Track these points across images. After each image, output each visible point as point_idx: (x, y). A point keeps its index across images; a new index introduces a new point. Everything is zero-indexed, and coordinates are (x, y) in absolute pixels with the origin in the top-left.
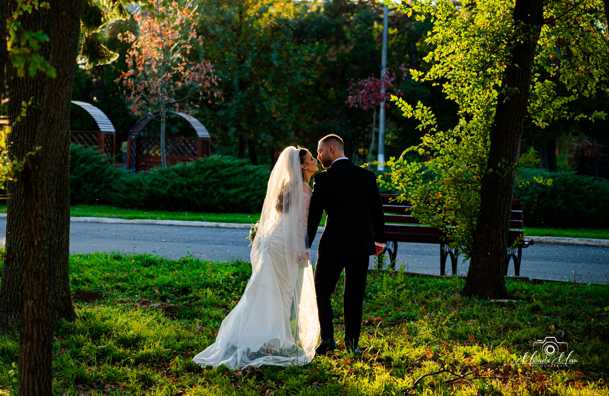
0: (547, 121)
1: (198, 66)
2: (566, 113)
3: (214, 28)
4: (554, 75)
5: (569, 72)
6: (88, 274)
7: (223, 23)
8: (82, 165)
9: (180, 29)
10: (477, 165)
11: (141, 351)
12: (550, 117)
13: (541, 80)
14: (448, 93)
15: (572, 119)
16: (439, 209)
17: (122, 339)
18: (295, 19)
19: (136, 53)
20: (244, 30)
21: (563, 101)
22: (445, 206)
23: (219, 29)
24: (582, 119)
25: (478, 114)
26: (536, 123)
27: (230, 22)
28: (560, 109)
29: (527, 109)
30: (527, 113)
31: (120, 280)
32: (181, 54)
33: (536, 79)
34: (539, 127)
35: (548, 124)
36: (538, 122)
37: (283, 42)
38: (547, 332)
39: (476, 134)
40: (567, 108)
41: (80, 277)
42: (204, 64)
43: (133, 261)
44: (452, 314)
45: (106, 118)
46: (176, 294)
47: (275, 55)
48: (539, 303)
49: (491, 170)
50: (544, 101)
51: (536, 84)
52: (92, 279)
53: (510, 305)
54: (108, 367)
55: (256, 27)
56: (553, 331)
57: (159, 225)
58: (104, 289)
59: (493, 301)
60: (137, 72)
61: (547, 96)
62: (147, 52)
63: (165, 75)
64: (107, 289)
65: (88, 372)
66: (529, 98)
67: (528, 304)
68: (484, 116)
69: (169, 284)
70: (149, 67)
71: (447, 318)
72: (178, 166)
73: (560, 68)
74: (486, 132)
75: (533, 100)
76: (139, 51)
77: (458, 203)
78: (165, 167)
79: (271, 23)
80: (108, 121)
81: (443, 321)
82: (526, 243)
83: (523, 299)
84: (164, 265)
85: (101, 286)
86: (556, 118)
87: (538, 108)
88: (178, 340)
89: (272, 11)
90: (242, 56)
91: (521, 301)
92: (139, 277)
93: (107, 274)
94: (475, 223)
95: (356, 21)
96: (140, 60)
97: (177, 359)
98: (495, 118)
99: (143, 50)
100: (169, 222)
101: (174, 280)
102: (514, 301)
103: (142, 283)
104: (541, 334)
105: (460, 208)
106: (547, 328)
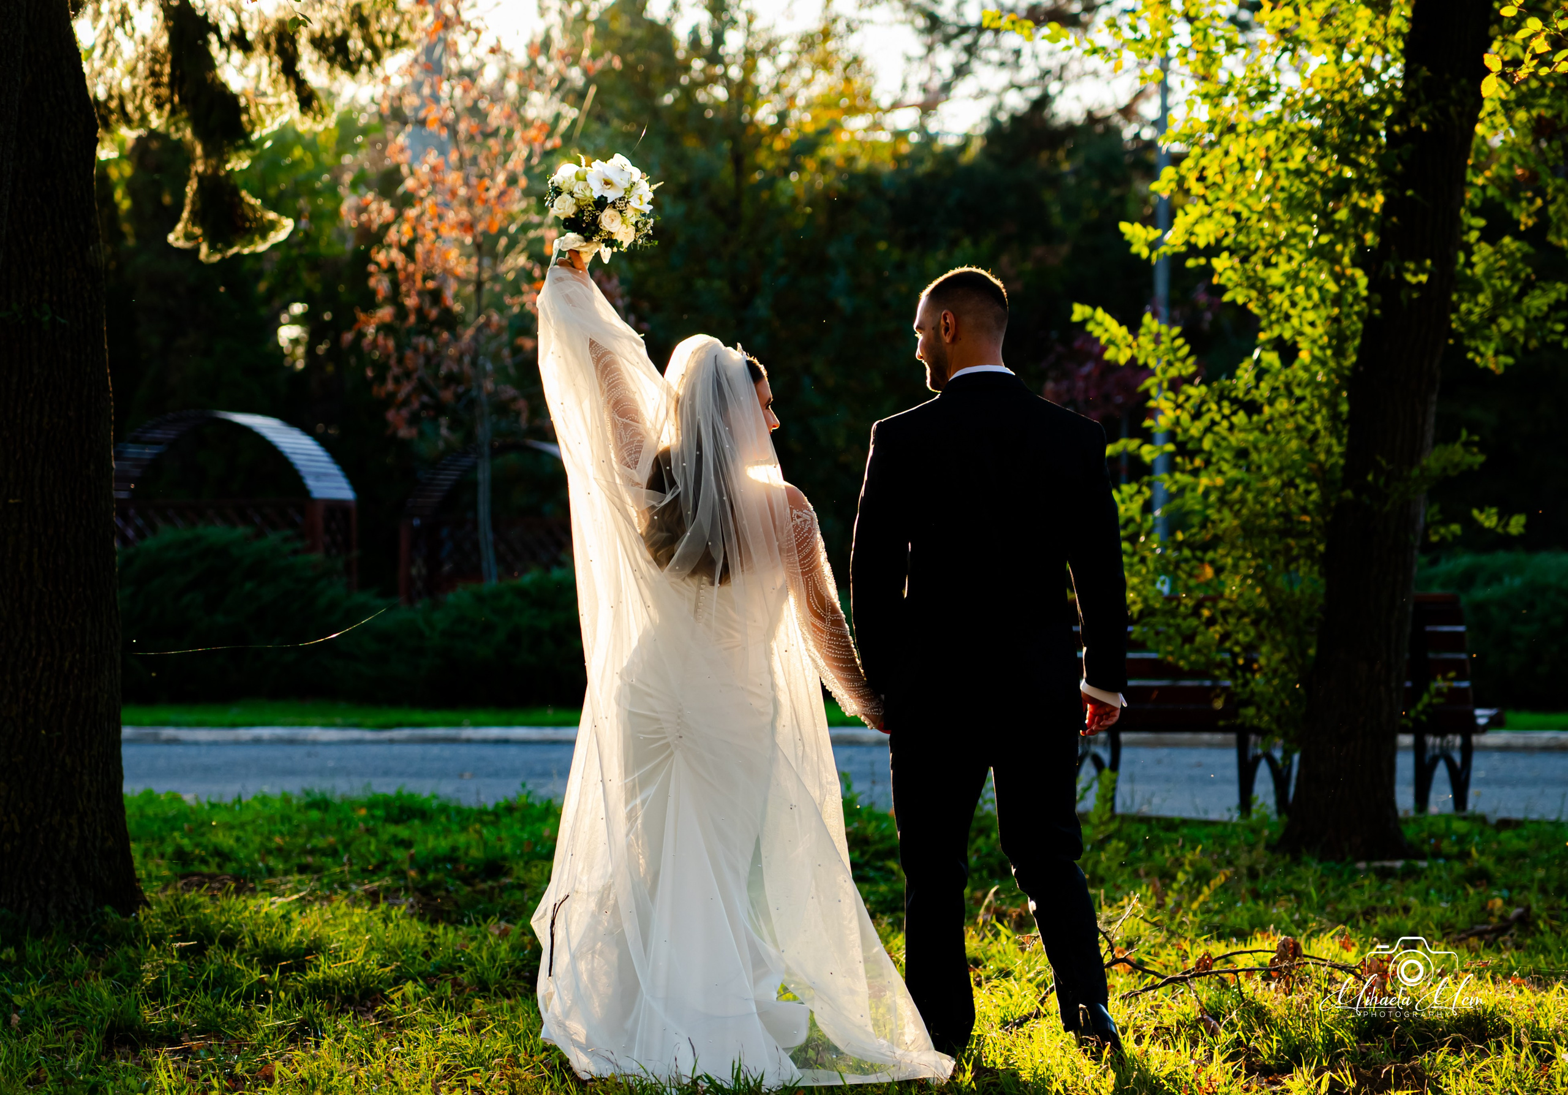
0: (1508, 352)
2: (1560, 327)
4: (1530, 223)
6: (225, 840)
8: (249, 586)
9: (523, 182)
10: (1314, 486)
11: (311, 975)
12: (1515, 340)
13: (1490, 236)
14: (1230, 285)
16: (1206, 613)
17: (266, 951)
19: (396, 255)
20: (746, 210)
21: (1553, 295)
22: (1222, 604)
25: (1314, 342)
26: (1478, 360)
27: (705, 186)
28: (1546, 317)
29: (1451, 322)
30: (1452, 333)
31: (312, 852)
32: (529, 258)
33: (1474, 236)
34: (1487, 370)
35: (1510, 361)
36: (1482, 355)
37: (865, 241)
38: (1483, 917)
39: (1309, 397)
40: (1563, 315)
41: (197, 845)
43: (363, 812)
44: (1219, 880)
45: (326, 459)
46: (467, 880)
47: (841, 279)
48: (1488, 862)
49: (1348, 494)
50: (1497, 295)
51: (1475, 248)
52: (232, 850)
53: (1410, 873)
54: (203, 999)
55: (784, 201)
56: (1497, 913)
57: (469, 741)
58: (260, 872)
59: (1362, 865)
60: (401, 312)
61: (1507, 283)
62: (429, 253)
63: (482, 319)
64: (271, 872)
65: (147, 1014)
66: (1457, 291)
67: (1458, 867)
68: (1329, 346)
69: (452, 857)
70: (436, 296)
71: (1206, 890)
72: (528, 579)
73: (1546, 203)
74: (1336, 392)
75: (1466, 295)
76: (408, 250)
77: (1261, 595)
78: (491, 584)
79: (827, 187)
80: (334, 469)
81: (1193, 899)
82: (1482, 721)
83: (1448, 858)
84: (448, 818)
85: (254, 863)
86: (1533, 343)
87: (1481, 315)
88: (425, 954)
89: (827, 151)
90: (745, 288)
91: (1441, 861)
92: (369, 843)
93: (278, 840)
94: (1312, 652)
95: (1076, 172)
96: (410, 277)
97: (409, 987)
98: (1359, 351)
99: (419, 249)
100: (495, 732)
101: (468, 847)
102: (1423, 864)
103: (373, 855)
104: (1462, 921)
105: (1267, 607)
106: (1483, 908)
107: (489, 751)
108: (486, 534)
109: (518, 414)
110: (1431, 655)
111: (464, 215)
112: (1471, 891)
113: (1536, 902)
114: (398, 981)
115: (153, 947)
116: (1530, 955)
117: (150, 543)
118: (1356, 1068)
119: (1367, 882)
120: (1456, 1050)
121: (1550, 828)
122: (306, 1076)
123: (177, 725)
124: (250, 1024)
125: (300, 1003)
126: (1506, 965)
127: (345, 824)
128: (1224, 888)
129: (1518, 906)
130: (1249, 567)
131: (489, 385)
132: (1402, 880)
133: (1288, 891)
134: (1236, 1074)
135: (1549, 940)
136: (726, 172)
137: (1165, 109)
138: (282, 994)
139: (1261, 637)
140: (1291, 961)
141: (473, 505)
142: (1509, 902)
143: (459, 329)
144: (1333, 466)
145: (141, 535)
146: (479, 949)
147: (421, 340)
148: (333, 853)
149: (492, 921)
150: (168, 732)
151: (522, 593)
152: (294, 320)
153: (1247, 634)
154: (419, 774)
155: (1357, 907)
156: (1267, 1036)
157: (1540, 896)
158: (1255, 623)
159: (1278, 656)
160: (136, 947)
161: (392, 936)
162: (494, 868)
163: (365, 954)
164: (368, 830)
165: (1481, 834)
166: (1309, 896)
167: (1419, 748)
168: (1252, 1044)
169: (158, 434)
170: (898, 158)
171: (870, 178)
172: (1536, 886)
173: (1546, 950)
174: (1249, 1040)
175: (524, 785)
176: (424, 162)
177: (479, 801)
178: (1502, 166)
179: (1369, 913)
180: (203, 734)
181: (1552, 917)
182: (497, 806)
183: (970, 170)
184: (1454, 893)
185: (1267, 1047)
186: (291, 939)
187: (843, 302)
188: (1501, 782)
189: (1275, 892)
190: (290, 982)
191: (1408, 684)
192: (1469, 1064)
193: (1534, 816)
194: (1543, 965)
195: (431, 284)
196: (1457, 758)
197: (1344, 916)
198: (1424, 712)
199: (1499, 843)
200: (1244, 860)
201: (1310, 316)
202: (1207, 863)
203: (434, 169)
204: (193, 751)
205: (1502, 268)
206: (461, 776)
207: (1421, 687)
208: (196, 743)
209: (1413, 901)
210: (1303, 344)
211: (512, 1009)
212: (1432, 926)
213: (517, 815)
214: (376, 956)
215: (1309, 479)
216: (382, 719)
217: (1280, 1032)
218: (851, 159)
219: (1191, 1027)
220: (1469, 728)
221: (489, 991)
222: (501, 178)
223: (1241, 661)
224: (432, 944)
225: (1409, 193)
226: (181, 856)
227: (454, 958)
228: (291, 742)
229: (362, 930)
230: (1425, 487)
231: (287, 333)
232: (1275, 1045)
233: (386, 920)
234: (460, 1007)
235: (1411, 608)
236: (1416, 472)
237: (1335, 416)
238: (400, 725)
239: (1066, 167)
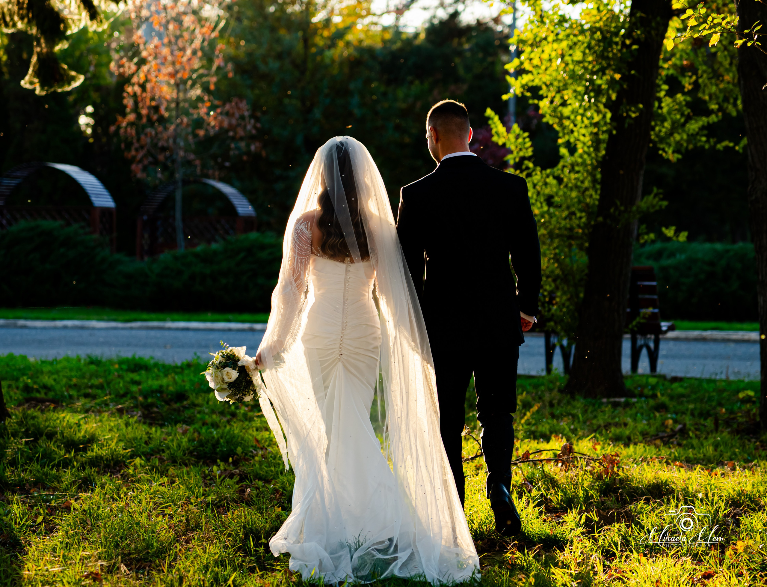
0: (679, 152)
1: (227, 107)
2: (704, 139)
3: (266, 63)
4: (690, 87)
5: (711, 83)
6: (48, 380)
7: (280, 56)
8: (62, 250)
9: (200, 53)
10: (584, 214)
11: (89, 454)
12: (682, 145)
13: (671, 93)
14: (546, 115)
15: (713, 148)
17: (68, 441)
18: (384, 48)
19: (137, 89)
20: (310, 65)
21: (701, 123)
23: (274, 65)
24: (727, 148)
25: (585, 144)
26: (664, 155)
27: (289, 54)
28: (697, 134)
29: (651, 135)
30: (651, 141)
31: (91, 387)
32: (202, 90)
33: (662, 94)
34: (668, 160)
35: (680, 156)
36: (666, 152)
37: (368, 81)
38: (663, 429)
39: (582, 171)
40: (705, 132)
41: (35, 383)
42: (236, 104)
43: (117, 366)
44: (535, 408)
45: (101, 187)
46: (167, 402)
47: (356, 100)
48: (665, 399)
49: (600, 219)
50: (674, 123)
51: (663, 100)
52: (52, 386)
53: (627, 405)
54: (36, 466)
55: (327, 61)
56: (670, 427)
57: (169, 329)
58: (65, 397)
59: (605, 400)
60: (139, 116)
61: (678, 117)
62: (153, 88)
63: (179, 121)
64: (71, 397)
65: (8, 474)
66: (654, 120)
67: (652, 402)
68: (592, 146)
69: (160, 390)
70: (156, 109)
71: (528, 414)
72: (199, 249)
73: (698, 78)
74: (595, 168)
75: (659, 123)
76: (143, 87)
77: (557, 267)
78: (181, 251)
79: (349, 55)
80: (104, 192)
81: (522, 418)
82: (664, 329)
83: (647, 397)
84: (159, 370)
85: (62, 392)
86: (691, 147)
87: (666, 133)
88: (146, 443)
89: (350, 37)
90: (308, 103)
91: (643, 399)
92: (119, 383)
93: (74, 381)
94: (582, 295)
95: (471, 50)
96: (143, 99)
97: (138, 461)
98: (606, 149)
99: (149, 86)
100: (182, 324)
101: (168, 386)
102: (634, 400)
103: (121, 389)
104: (652, 431)
105: (561, 273)
106: (663, 424)
107: (179, 334)
108: (179, 223)
109: (196, 166)
110: (640, 296)
111: (170, 69)
112: (658, 415)
113: (688, 420)
114: (133, 456)
115: (12, 438)
116: (685, 449)
117: (14, 228)
118: (599, 512)
119: (607, 409)
120: (647, 501)
121: (697, 382)
122: (86, 508)
123: (26, 318)
124: (58, 479)
125: (84, 469)
126: (673, 455)
127: (107, 373)
128: (538, 411)
129: (680, 424)
130: (551, 254)
131: (182, 153)
132: (624, 408)
133: (569, 414)
134: (541, 513)
135: (695, 442)
136: (299, 47)
137: (515, 19)
138: (75, 463)
139: (557, 288)
140: (568, 455)
141: (173, 208)
142: (675, 421)
143: (168, 125)
144: (594, 204)
145: (10, 224)
146: (172, 441)
147: (149, 130)
148: (101, 387)
149: (179, 425)
150: (21, 322)
151: (196, 255)
152: (87, 115)
153: (550, 286)
154: (145, 346)
155: (601, 422)
156: (556, 493)
157: (691, 417)
158: (554, 281)
159: (565, 298)
160: (4, 438)
161: (130, 433)
162: (181, 396)
163: (117, 443)
164: (119, 376)
165: (663, 385)
166: (578, 418)
167: (634, 341)
168: (549, 496)
169: (18, 174)
170: (384, 41)
171: (370, 51)
172: (689, 413)
173: (693, 447)
174: (547, 495)
175: (195, 354)
176: (151, 43)
177: (174, 361)
178: (677, 59)
179: (607, 426)
180: (38, 324)
181: (697, 429)
182: (182, 364)
183: (419, 48)
184: (649, 415)
185: (556, 498)
186: (81, 435)
187: (357, 112)
188: (674, 357)
189: (562, 414)
190: (79, 457)
191: (628, 310)
192: (653, 510)
193: (689, 375)
194: (691, 455)
195: (154, 103)
196: (652, 345)
197: (595, 427)
198: (636, 326)
199: (672, 390)
200: (547, 397)
201: (583, 131)
202: (529, 398)
203: (156, 47)
204: (33, 332)
205: (676, 110)
206: (165, 347)
207: (635, 314)
208: (35, 328)
209: (629, 420)
210: (579, 145)
211: (188, 473)
212: (638, 434)
213: (192, 369)
214: (122, 444)
215: (581, 211)
216: (127, 317)
217: (562, 491)
218: (361, 41)
219: (519, 487)
220: (658, 331)
221: (177, 463)
222: (189, 52)
223: (547, 299)
224: (149, 438)
225: (633, 72)
226: (27, 389)
227: (160, 445)
228: (82, 328)
229: (115, 430)
230: (638, 216)
231: (83, 120)
232: (560, 498)
233: (127, 425)
234: (163, 473)
235: (630, 275)
236: (634, 208)
237: (594, 181)
238: (135, 320)
239: (467, 46)
